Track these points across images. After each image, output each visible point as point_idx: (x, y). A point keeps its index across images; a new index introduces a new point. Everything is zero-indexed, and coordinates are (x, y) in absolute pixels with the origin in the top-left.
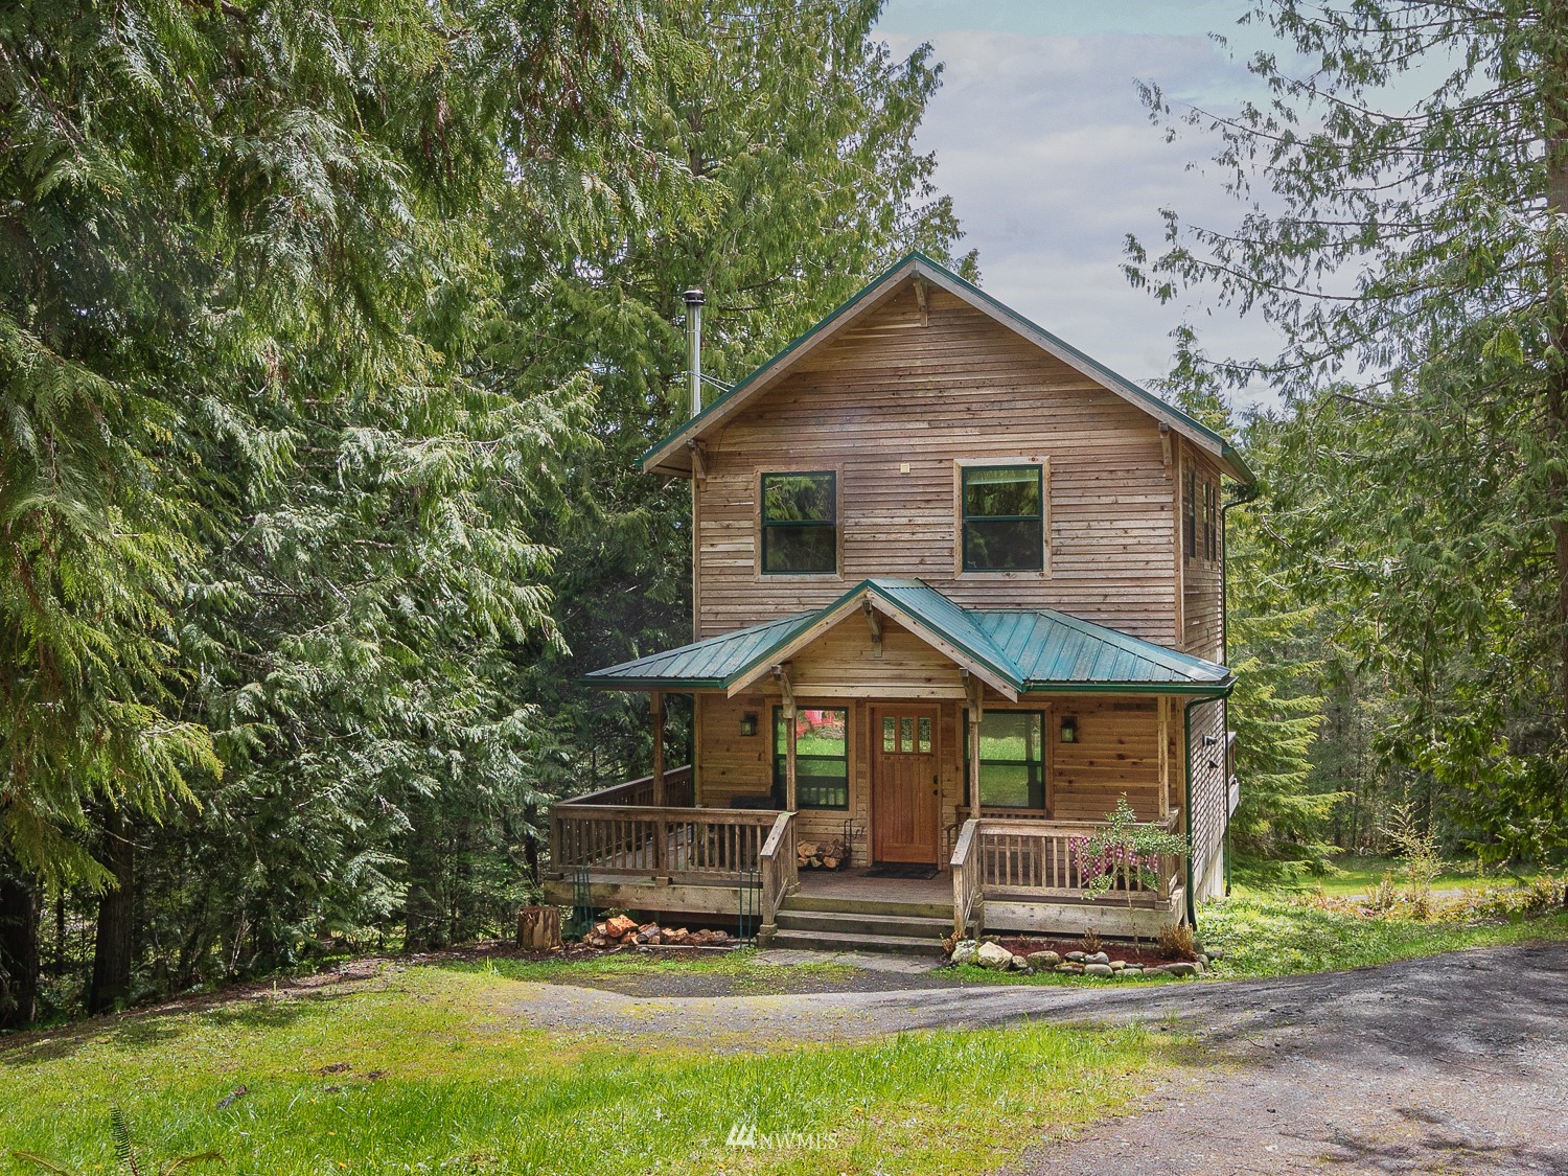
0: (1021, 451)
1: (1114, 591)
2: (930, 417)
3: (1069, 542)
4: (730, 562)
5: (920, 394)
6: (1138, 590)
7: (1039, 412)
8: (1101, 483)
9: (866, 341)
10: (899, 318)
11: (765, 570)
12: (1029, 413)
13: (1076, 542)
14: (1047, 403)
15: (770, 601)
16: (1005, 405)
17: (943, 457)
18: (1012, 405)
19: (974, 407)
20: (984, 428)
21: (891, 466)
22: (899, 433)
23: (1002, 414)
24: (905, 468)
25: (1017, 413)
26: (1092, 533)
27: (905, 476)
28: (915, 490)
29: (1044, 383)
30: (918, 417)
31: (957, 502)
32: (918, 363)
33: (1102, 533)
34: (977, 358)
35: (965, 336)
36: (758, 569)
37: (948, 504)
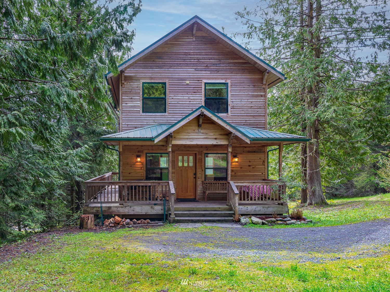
0: (222, 79)
1: (248, 119)
2: (195, 67)
3: (235, 105)
4: (132, 109)
5: (192, 61)
6: (255, 119)
7: (227, 68)
8: (245, 89)
9: (176, 44)
10: (186, 38)
11: (143, 112)
12: (225, 68)
13: (238, 105)
14: (229, 65)
15: (145, 121)
16: (218, 65)
17: (199, 80)
18: (220, 65)
19: (208, 65)
20: (211, 71)
21: (183, 81)
22: (186, 72)
23: (217, 68)
24: (188, 82)
25: (221, 68)
26: (242, 103)
27: (188, 84)
28: (191, 89)
29: (229, 59)
30: (192, 67)
31: (203, 93)
32: (192, 51)
33: (245, 103)
34: (209, 51)
35: (206, 44)
36: (141, 111)
37: (201, 93)
